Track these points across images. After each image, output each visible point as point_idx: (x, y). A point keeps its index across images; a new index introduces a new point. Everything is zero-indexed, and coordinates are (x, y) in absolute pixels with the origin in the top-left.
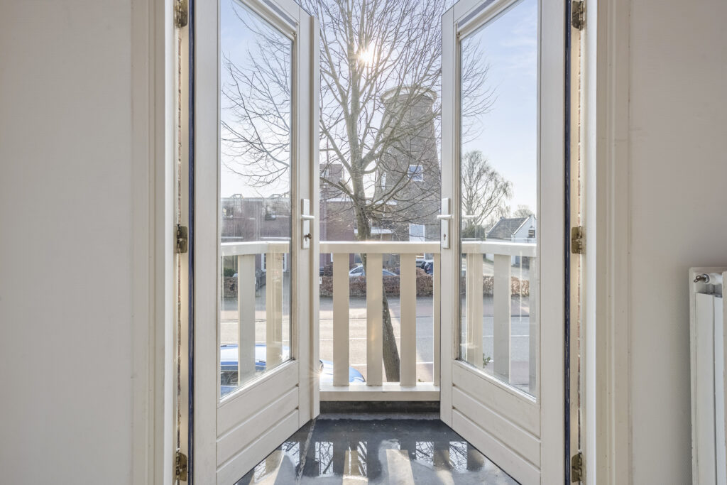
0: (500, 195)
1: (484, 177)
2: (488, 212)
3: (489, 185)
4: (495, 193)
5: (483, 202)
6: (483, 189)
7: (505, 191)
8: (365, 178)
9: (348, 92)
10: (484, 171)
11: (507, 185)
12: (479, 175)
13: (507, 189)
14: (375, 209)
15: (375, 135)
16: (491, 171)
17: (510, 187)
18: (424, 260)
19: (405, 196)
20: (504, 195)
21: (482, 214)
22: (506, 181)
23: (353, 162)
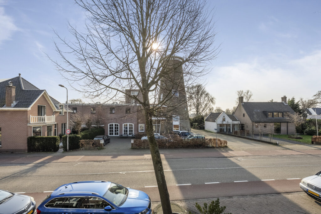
0: (210, 103)
1: (204, 96)
2: (205, 110)
3: (206, 99)
4: (208, 102)
5: (203, 106)
6: (203, 100)
7: (212, 101)
8: (150, 94)
9: (139, 45)
10: (204, 93)
11: (213, 99)
12: (201, 95)
13: (213, 100)
14: (155, 111)
15: (155, 71)
16: (206, 93)
17: (214, 99)
18: (179, 131)
19: (171, 103)
20: (212, 103)
21: (203, 111)
22: (212, 97)
23: (143, 85)
